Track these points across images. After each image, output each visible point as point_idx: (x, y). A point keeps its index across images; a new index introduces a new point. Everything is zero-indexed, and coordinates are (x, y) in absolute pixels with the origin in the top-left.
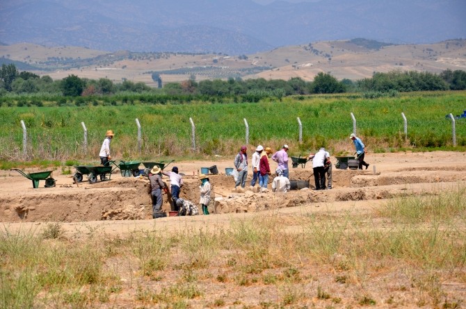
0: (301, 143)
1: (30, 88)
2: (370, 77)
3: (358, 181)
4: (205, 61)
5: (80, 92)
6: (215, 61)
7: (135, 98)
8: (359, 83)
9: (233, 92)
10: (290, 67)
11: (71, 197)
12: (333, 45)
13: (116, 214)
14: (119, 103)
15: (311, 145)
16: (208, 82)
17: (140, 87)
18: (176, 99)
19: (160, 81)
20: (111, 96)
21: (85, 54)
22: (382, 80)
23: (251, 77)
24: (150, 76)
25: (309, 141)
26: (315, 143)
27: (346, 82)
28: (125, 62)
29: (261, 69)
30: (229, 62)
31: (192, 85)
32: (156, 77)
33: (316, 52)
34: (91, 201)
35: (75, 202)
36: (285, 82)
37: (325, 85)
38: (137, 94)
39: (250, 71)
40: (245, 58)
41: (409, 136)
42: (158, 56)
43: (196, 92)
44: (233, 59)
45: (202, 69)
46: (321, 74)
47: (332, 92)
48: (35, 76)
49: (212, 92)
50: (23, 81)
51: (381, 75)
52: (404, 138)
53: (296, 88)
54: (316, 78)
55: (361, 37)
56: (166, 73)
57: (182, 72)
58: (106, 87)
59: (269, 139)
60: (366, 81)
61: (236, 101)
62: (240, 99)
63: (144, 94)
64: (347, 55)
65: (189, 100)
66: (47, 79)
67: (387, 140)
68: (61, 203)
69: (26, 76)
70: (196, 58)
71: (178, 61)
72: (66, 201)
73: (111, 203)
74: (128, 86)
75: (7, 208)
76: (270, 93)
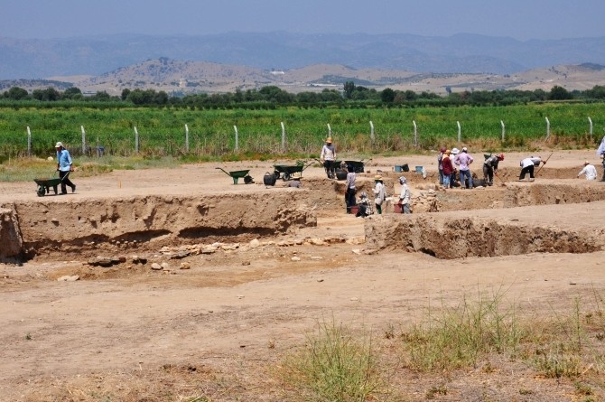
0: (503, 141)
1: (362, 97)
2: (591, 88)
3: (512, 188)
4: (481, 79)
5: (392, 99)
6: (488, 79)
7: (427, 103)
8: (583, 92)
9: (494, 99)
10: (538, 82)
11: (248, 196)
12: (568, 67)
13: (290, 212)
14: (416, 106)
15: (511, 143)
16: (478, 92)
17: (433, 96)
18: (454, 104)
19: (450, 91)
20: (412, 102)
21: (405, 75)
22: (599, 91)
23: (511, 89)
24: (444, 89)
25: (510, 140)
26: (514, 141)
27: (575, 92)
28: (429, 80)
29: (518, 84)
30: (496, 79)
31: (467, 94)
32: (448, 89)
33: (557, 72)
34: (267, 200)
35: (252, 201)
36: (531, 92)
37: (558, 94)
38: (430, 100)
39: (511, 85)
40: (508, 76)
41: (593, 136)
42: (450, 75)
43: (470, 99)
44: (500, 77)
45: (479, 84)
46: (556, 87)
47: (563, 99)
48: (366, 89)
49: (479, 99)
50: (358, 92)
51: (599, 87)
52: (589, 137)
53: (539, 96)
54: (552, 90)
55: (589, 62)
56: (455, 86)
57: (466, 85)
58: (410, 95)
59: (478, 137)
60: (588, 91)
61: (495, 105)
62: (498, 103)
63: (434, 100)
64: (578, 74)
65: (462, 104)
66: (373, 91)
67: (575, 139)
68: (239, 201)
69: (360, 89)
70: (475, 77)
71: (463, 79)
72: (244, 200)
73: (286, 202)
74: (424, 95)
75: (190, 206)
76: (519, 99)
